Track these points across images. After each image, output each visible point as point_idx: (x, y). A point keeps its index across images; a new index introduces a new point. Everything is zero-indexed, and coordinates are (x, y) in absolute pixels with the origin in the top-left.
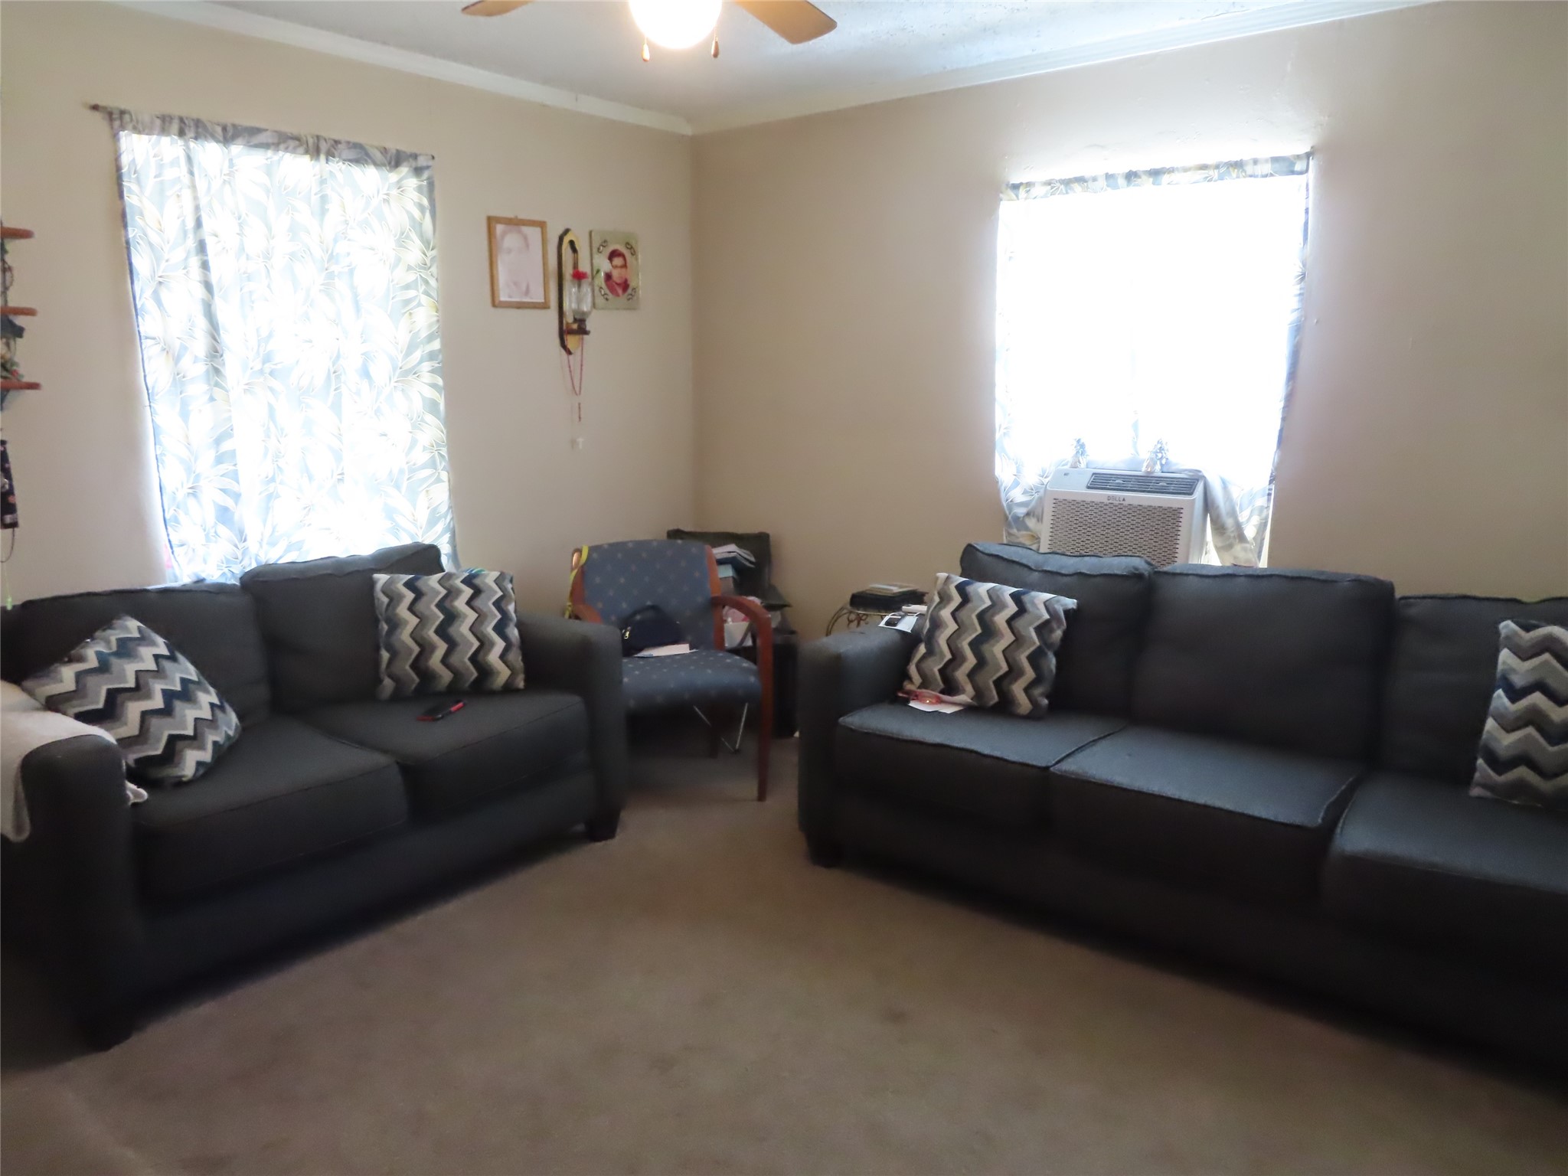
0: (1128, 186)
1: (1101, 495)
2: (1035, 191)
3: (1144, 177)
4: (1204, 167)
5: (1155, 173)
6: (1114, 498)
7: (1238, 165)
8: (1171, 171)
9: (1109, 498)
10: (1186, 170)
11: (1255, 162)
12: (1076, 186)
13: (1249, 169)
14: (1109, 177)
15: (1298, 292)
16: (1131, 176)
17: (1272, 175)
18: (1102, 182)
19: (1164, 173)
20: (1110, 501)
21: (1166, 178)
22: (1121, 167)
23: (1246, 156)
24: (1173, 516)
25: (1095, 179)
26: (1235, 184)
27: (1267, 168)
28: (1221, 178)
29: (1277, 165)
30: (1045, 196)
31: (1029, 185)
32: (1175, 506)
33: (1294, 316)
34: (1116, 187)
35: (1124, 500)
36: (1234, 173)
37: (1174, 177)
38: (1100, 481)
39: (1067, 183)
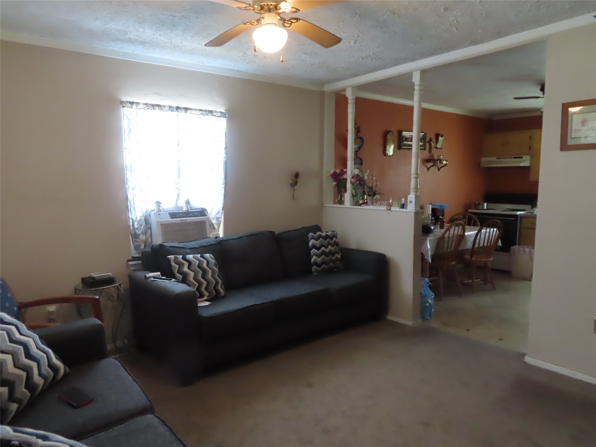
0: (176, 111)
1: (178, 220)
2: (139, 106)
3: (183, 110)
4: (201, 110)
5: (186, 109)
6: (183, 220)
7: (211, 112)
8: (191, 109)
9: (181, 220)
10: (196, 110)
11: (216, 112)
12: (156, 108)
13: (214, 114)
14: (170, 107)
15: (225, 152)
16: (178, 108)
17: (220, 117)
18: (167, 108)
19: (189, 110)
20: (182, 222)
21: (189, 111)
22: (175, 105)
23: (213, 110)
24: (203, 223)
25: (165, 106)
26: (210, 117)
27: (219, 114)
28: (207, 115)
29: (222, 114)
30: (144, 109)
31: (137, 103)
32: (203, 220)
33: (224, 160)
34: (173, 111)
35: (186, 221)
36: (210, 114)
37: (193, 112)
38: (173, 215)
39: (153, 106)
